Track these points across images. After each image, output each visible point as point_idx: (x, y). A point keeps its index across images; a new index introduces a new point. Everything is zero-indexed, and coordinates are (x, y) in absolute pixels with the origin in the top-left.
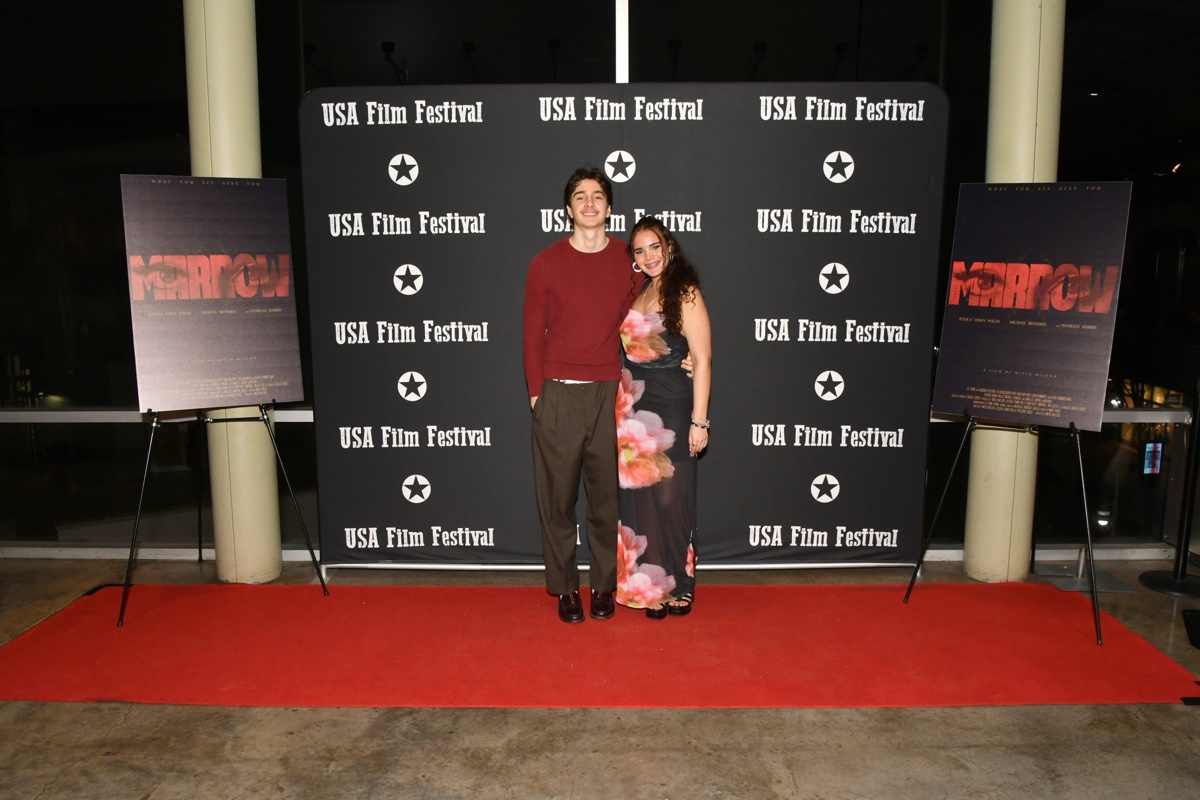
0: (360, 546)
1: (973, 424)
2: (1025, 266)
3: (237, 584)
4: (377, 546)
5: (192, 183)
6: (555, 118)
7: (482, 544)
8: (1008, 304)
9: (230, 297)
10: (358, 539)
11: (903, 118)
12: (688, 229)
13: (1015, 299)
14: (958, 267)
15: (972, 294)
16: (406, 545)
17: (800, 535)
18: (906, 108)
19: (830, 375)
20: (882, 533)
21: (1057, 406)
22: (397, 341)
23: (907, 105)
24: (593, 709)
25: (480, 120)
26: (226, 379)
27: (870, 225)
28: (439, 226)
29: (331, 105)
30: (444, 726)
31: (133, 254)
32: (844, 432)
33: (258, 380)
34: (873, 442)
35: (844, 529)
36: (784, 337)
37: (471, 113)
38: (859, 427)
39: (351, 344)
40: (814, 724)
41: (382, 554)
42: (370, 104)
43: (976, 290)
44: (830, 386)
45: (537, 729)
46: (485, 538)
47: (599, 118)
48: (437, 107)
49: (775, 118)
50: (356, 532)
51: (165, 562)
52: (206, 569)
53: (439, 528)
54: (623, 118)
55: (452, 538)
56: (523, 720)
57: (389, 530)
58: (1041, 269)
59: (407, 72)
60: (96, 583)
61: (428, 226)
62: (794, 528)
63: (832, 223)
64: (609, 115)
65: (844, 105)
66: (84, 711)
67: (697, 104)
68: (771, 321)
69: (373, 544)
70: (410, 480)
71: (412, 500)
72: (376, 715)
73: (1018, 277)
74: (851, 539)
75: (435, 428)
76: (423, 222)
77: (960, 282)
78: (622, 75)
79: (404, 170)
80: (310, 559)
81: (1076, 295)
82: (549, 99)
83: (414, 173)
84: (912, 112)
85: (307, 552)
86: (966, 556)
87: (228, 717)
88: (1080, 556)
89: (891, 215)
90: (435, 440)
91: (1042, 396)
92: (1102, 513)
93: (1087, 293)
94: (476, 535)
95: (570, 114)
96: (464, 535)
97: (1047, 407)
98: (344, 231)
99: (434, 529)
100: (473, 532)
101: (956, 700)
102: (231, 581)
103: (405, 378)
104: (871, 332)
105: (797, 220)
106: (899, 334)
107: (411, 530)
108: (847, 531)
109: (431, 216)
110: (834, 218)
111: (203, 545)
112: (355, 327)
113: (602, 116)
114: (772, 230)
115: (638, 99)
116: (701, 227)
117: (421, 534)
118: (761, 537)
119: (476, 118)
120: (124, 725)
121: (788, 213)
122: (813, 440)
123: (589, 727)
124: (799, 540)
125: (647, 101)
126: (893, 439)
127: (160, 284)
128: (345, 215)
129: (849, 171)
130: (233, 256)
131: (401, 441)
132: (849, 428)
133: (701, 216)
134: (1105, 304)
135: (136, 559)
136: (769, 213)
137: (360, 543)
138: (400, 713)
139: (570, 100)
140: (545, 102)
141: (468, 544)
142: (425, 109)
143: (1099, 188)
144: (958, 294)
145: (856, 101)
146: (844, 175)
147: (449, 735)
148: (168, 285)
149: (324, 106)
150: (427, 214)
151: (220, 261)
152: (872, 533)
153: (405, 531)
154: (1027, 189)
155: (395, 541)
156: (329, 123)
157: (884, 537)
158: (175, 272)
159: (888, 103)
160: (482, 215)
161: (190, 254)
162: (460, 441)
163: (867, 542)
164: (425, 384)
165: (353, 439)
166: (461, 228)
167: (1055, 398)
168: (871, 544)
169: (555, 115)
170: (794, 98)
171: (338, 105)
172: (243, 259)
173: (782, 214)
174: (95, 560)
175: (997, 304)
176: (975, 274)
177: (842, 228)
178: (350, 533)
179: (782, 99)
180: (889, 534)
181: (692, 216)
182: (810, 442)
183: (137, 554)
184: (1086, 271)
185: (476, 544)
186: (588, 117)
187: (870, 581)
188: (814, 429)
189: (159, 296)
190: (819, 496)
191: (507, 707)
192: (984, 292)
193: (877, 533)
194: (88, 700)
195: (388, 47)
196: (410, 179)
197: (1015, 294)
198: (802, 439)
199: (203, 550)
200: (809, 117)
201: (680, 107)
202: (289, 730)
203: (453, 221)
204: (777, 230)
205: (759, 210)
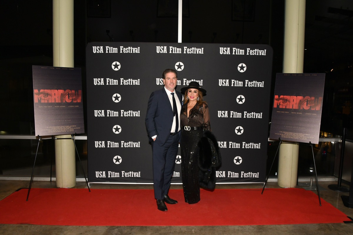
0: (100, 177)
1: (281, 142)
2: (296, 97)
3: (62, 188)
4: (105, 177)
5: (53, 68)
6: (161, 52)
7: (137, 176)
8: (291, 107)
9: (64, 102)
10: (99, 175)
11: (260, 54)
13: (293, 106)
14: (276, 97)
15: (281, 105)
16: (114, 177)
17: (231, 174)
18: (261, 52)
19: (239, 127)
20: (254, 174)
21: (305, 137)
22: (113, 116)
23: (261, 51)
24: (173, 226)
25: (139, 52)
26: (61, 127)
27: (251, 85)
28: (126, 83)
29: (95, 47)
30: (128, 231)
31: (35, 89)
32: (243, 144)
33: (71, 127)
34: (252, 147)
35: (243, 172)
36: (226, 116)
37: (136, 50)
38: (248, 142)
39: (99, 117)
40: (238, 230)
41: (107, 179)
42: (107, 47)
43: (282, 103)
44: (239, 130)
45: (156, 232)
46: (138, 175)
47: (173, 52)
48: (127, 48)
49: (224, 54)
50: (99, 173)
51: (40, 181)
52: (53, 184)
53: (124, 172)
54: (181, 53)
55: (127, 175)
56: (152, 230)
57: (109, 172)
58: (300, 98)
59: (113, 39)
60: (19, 188)
61: (123, 83)
62: (229, 172)
63: (240, 84)
64: (176, 52)
65: (244, 50)
66: (17, 227)
67: (202, 49)
68: (223, 111)
69: (104, 176)
70: (116, 157)
71: (116, 163)
72: (107, 228)
73: (293, 100)
74: (246, 175)
75: (123, 142)
76: (122, 81)
77: (277, 101)
78: (180, 40)
79: (116, 66)
80: (85, 181)
81: (310, 105)
82: (159, 47)
83: (119, 67)
84: (263, 53)
85: (84, 179)
86: (278, 180)
87: (61, 229)
88: (311, 180)
89: (257, 82)
90: (123, 145)
91: (301, 134)
92: (311, 168)
93: (313, 105)
94: (135, 174)
95: (165, 51)
96: (131, 174)
97: (303, 137)
98: (98, 83)
99: (123, 172)
100: (134, 173)
101: (279, 223)
102: (60, 187)
103: (115, 127)
104: (251, 115)
105: (230, 83)
106: (259, 116)
107: (115, 172)
108: (244, 173)
110: (241, 82)
111: (52, 176)
112: (100, 112)
113: (174, 52)
114: (223, 85)
115: (185, 47)
116: (203, 84)
117: (119, 173)
118: (219, 175)
119: (138, 52)
120: (30, 231)
121: (227, 81)
122: (235, 146)
123: (172, 232)
124: (230, 175)
125: (187, 48)
126: (257, 146)
127: (43, 98)
128: (98, 79)
129: (245, 69)
130: (65, 90)
131: (113, 145)
132: (245, 143)
133: (203, 81)
134: (319, 107)
135: (33, 181)
136: (222, 81)
137: (100, 176)
138: (114, 227)
139: (165, 47)
140: (158, 48)
141: (132, 176)
142: (123, 49)
143: (316, 75)
144: (276, 105)
145: (247, 50)
146: (243, 70)
147: (129, 234)
148: (45, 98)
149: (93, 47)
150: (123, 79)
151: (61, 91)
152: (251, 174)
153: (114, 172)
154: (296, 75)
155: (111, 175)
156: (94, 52)
157: (255, 175)
158: (47, 95)
159: (256, 50)
160: (139, 80)
161: (52, 89)
162: (131, 146)
163: (250, 176)
164: (121, 129)
165: (99, 145)
166: (133, 83)
167: (305, 134)
168: (251, 177)
169: (161, 51)
170: (229, 48)
171: (97, 47)
172: (67, 91)
173: (226, 81)
174: (18, 181)
175: (288, 107)
176: (281, 99)
177: (243, 85)
178: (97, 173)
179: (226, 49)
180: (256, 174)
181: (200, 81)
182: (234, 147)
183: (33, 179)
184: (313, 98)
185: (135, 176)
186: (170, 52)
187: (251, 188)
188: (235, 143)
189: (42, 101)
190: (236, 163)
191: (146, 226)
192: (284, 104)
193: (253, 174)
194: (18, 223)
195: (108, 31)
196: (118, 69)
197: (293, 105)
198: (231, 146)
199: (52, 178)
200: (234, 54)
201: (197, 50)
202: (81, 233)
203: (130, 81)
204: (224, 85)
205: (219, 80)
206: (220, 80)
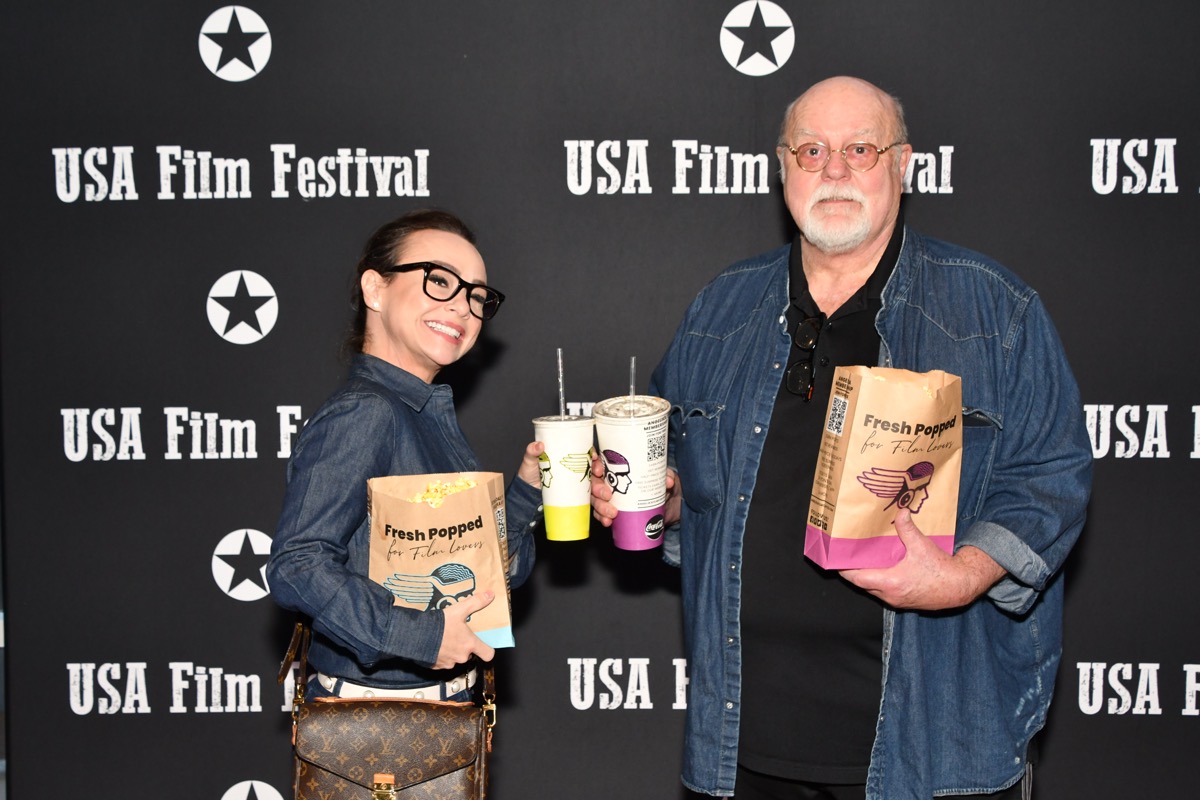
12: (922, 189)
22: (211, 455)
28: (319, 180)
36: (1155, 448)
39: (101, 462)
61: (291, 179)
68: (1125, 409)
70: (238, 793)
76: (281, 168)
79: (235, 43)
83: (261, 52)
98: (90, 188)
103: (231, 543)
109: (299, 155)
112: (111, 421)
114: (1127, 188)
116: (953, 184)
121: (1166, 147)
128: (92, 151)
133: (953, 155)
136: (1120, 149)
150: (291, 149)
160: (422, 155)
165: (99, 692)
166: (372, 184)
173: (1152, 149)
181: (931, 157)
196: (251, 65)
203: (353, 168)
204: (1138, 189)
205: (1094, 142)
206: (1097, 144)
